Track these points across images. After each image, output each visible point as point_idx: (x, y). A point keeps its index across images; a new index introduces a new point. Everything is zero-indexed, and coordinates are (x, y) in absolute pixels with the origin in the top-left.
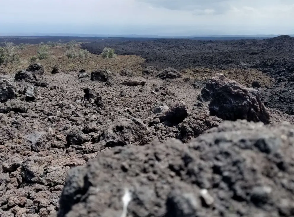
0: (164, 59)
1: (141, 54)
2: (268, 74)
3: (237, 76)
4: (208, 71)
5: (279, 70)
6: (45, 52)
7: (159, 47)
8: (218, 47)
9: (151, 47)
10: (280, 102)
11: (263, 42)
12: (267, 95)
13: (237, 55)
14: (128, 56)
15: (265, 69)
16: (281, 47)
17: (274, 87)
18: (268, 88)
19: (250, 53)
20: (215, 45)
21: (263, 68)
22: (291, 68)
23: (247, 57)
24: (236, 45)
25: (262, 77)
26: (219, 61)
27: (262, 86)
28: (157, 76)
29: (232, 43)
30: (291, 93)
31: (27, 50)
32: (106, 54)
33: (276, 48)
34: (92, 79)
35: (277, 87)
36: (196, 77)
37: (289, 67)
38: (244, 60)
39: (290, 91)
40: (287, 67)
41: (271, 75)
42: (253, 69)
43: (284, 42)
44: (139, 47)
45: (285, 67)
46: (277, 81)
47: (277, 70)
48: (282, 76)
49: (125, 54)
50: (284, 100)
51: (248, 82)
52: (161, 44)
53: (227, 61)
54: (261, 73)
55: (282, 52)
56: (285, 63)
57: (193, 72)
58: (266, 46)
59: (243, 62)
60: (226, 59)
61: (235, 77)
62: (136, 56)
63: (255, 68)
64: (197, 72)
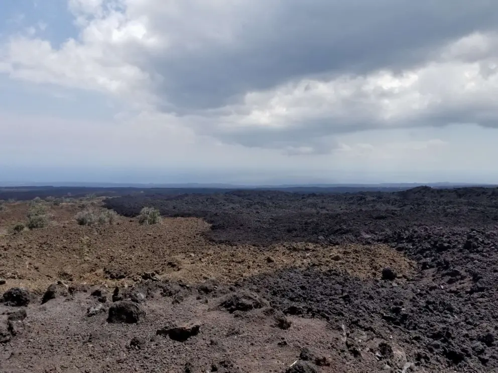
0: (242, 225)
1: (203, 215)
2: (405, 253)
3: (358, 257)
4: (311, 248)
5: (420, 247)
6: (41, 216)
7: (233, 203)
8: (324, 204)
9: (221, 203)
10: (428, 312)
11: (392, 197)
12: (406, 299)
13: (354, 219)
14: (183, 219)
15: (400, 245)
16: (420, 205)
17: (417, 277)
18: (408, 280)
19: (374, 216)
20: (320, 201)
21: (396, 243)
22: (439, 245)
23: (370, 223)
24: (352, 202)
25: (396, 259)
26: (327, 230)
27: (398, 276)
28: (220, 305)
29: (345, 198)
30: (444, 291)
31: (9, 211)
32: (146, 218)
33: (412, 207)
34: (110, 320)
35: (421, 277)
36: (293, 260)
37: (436, 242)
38: (367, 228)
39: (442, 287)
40: (433, 243)
41: (411, 255)
42: (381, 245)
43: (424, 196)
44: (200, 204)
45: (429, 242)
46: (421, 266)
47: (417, 248)
48: (428, 257)
49: (176, 216)
50: (433, 306)
51: (376, 268)
52: (236, 198)
53: (340, 230)
54: (394, 251)
55: (422, 213)
56: (429, 237)
57: (288, 250)
58: (397, 202)
59: (365, 232)
60: (339, 227)
61: (354, 260)
62: (195, 218)
63: (384, 243)
64: (295, 249)
